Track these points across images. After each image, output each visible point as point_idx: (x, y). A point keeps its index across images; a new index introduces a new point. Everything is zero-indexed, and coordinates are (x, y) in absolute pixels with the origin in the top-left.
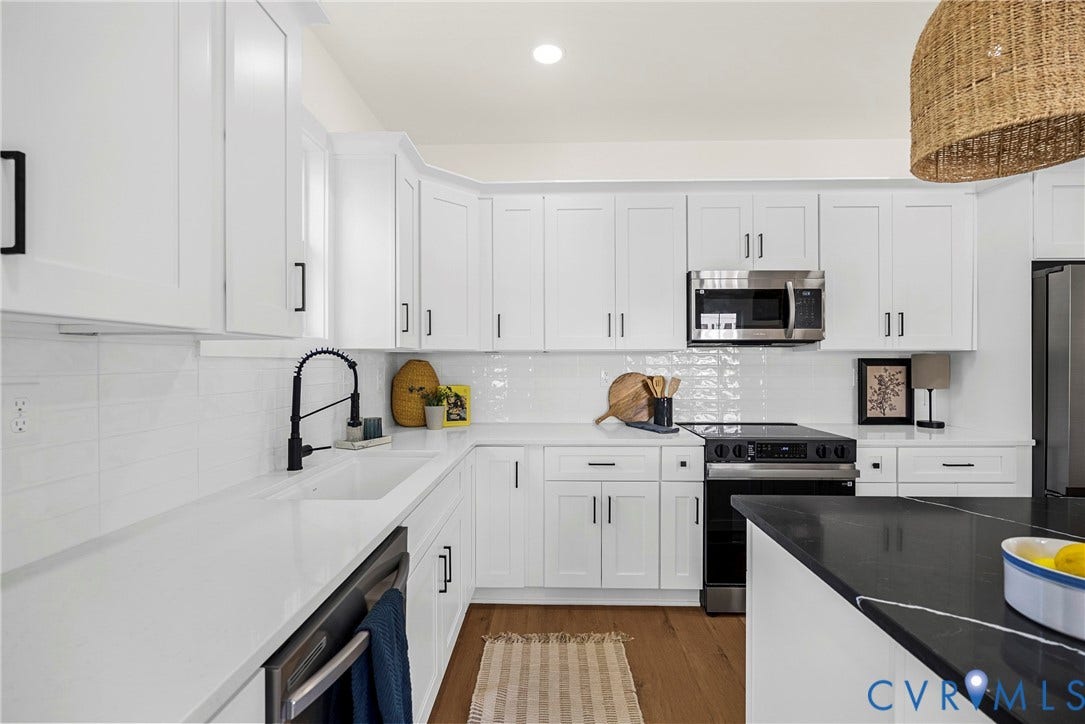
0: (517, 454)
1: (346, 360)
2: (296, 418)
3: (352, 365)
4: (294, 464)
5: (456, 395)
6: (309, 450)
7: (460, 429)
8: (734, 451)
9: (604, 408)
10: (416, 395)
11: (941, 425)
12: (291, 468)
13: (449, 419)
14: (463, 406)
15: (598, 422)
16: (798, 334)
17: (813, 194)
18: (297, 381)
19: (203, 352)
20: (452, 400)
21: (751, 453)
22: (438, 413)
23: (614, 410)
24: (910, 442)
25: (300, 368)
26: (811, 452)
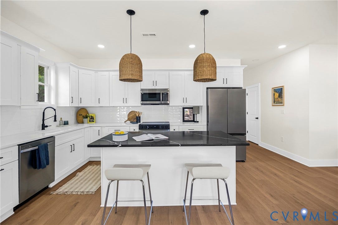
0: (99, 128)
1: (53, 109)
2: (43, 120)
3: (55, 110)
4: (43, 129)
5: (91, 116)
6: (47, 126)
7: (93, 124)
8: (144, 127)
9: (126, 119)
10: (81, 116)
11: (198, 122)
12: (42, 130)
13: (90, 122)
14: (93, 119)
15: (125, 122)
16: (163, 102)
17: (168, 72)
18: (44, 113)
19: (21, 108)
20: (91, 117)
21: (148, 127)
22: (85, 120)
23: (129, 119)
24: (184, 125)
25: (44, 111)
26: (160, 127)
